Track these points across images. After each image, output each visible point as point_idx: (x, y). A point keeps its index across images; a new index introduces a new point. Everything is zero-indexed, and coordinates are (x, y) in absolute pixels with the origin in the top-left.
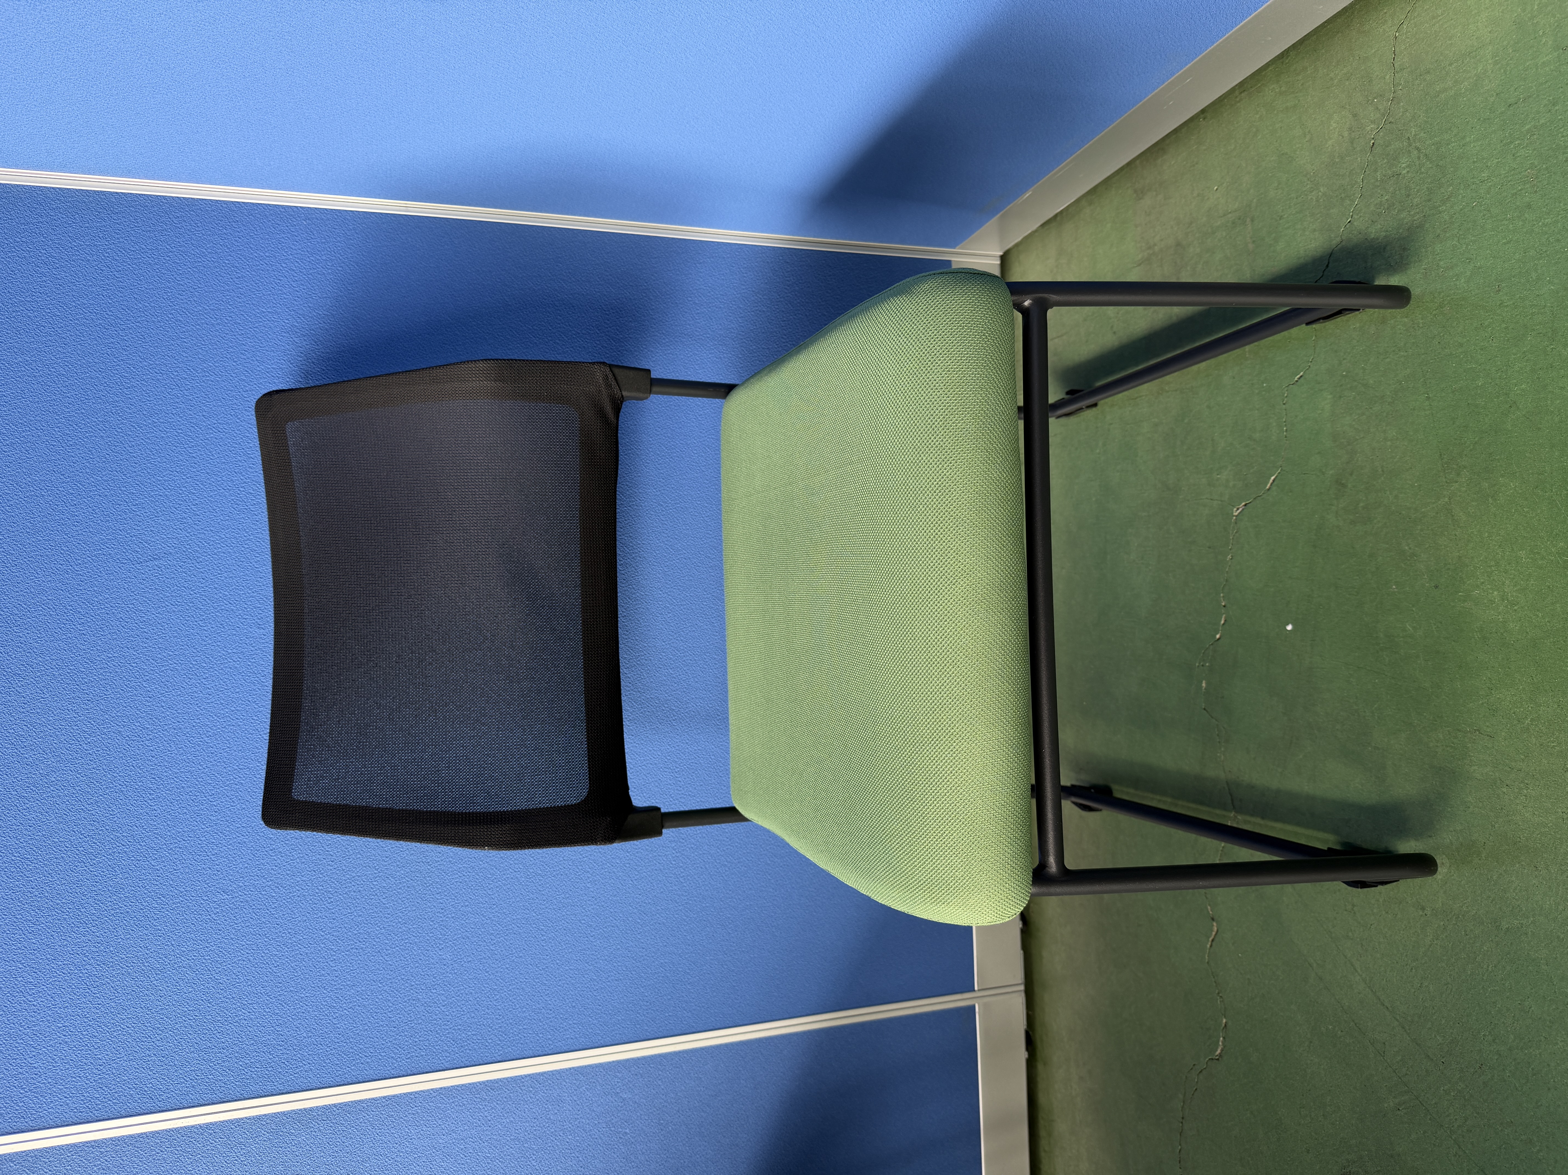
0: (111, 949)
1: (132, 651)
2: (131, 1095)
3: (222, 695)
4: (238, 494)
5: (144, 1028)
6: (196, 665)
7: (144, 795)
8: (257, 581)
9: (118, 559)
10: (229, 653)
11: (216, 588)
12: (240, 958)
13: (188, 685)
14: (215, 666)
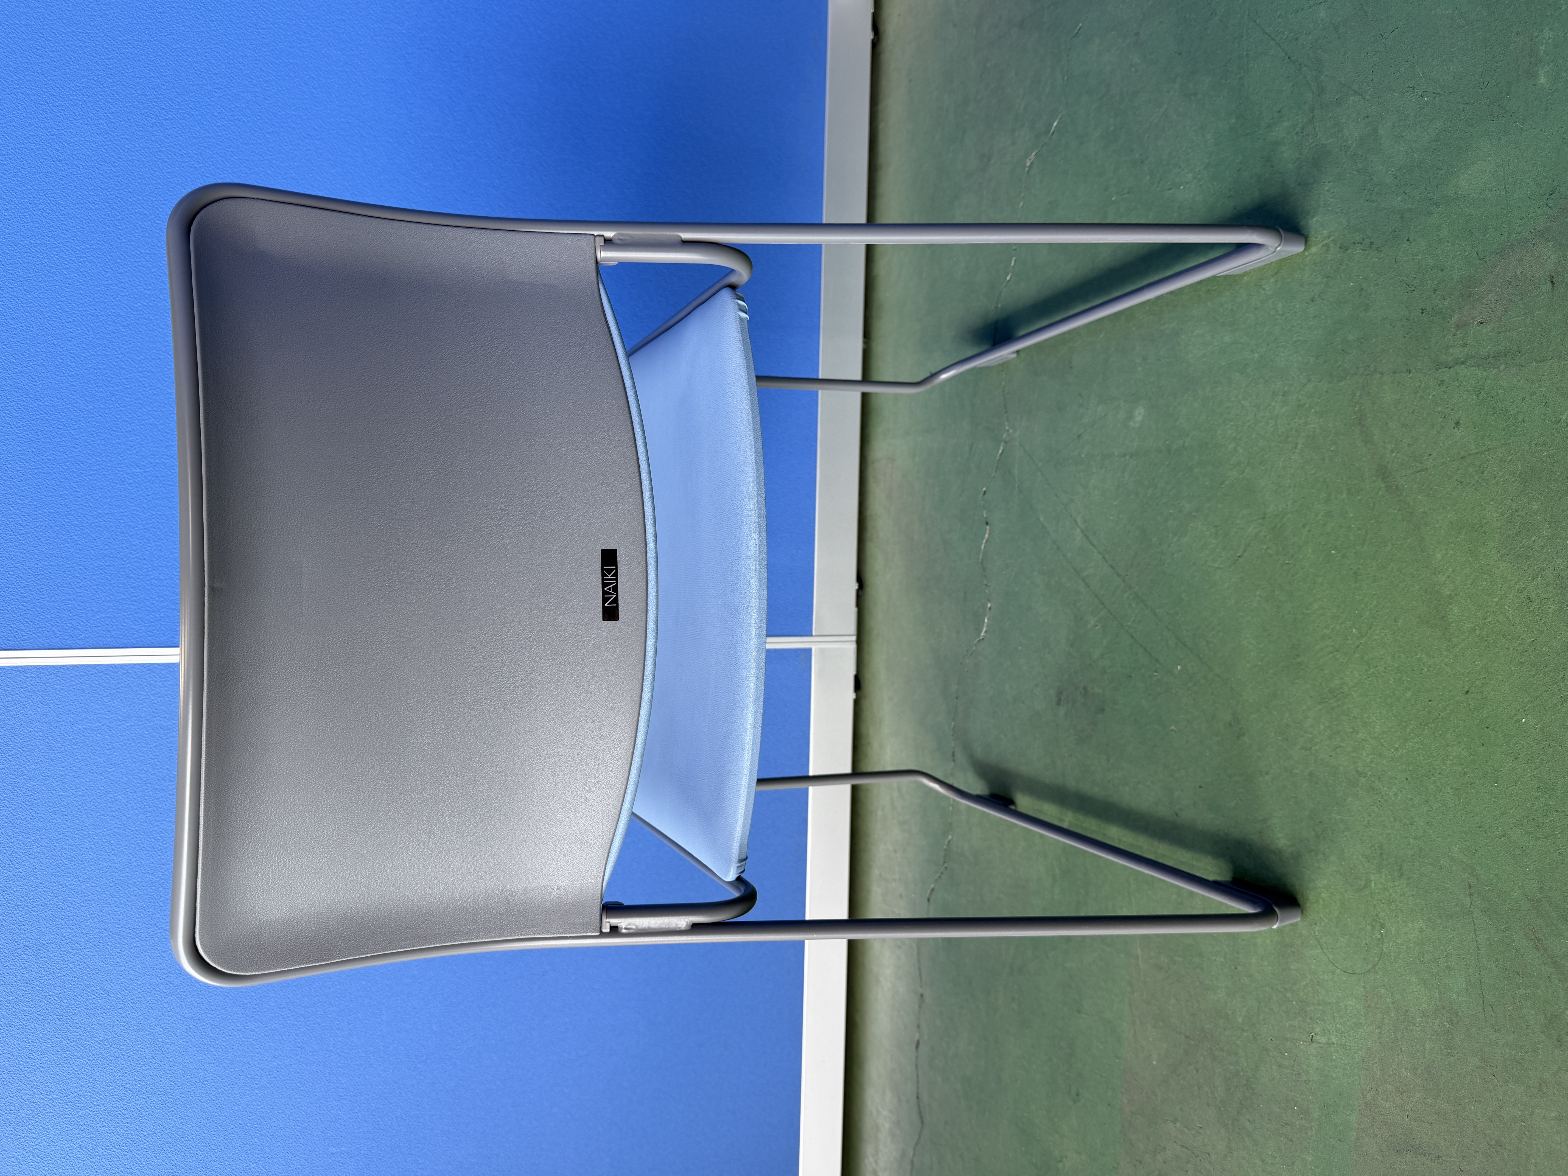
0: (35, 503)
1: (52, 240)
2: (54, 631)
3: (135, 290)
4: (152, 108)
5: (65, 575)
6: (111, 260)
7: (64, 371)
8: (168, 190)
9: (40, 154)
10: (142, 253)
11: (130, 192)
12: (151, 526)
13: (105, 277)
14: (129, 263)
